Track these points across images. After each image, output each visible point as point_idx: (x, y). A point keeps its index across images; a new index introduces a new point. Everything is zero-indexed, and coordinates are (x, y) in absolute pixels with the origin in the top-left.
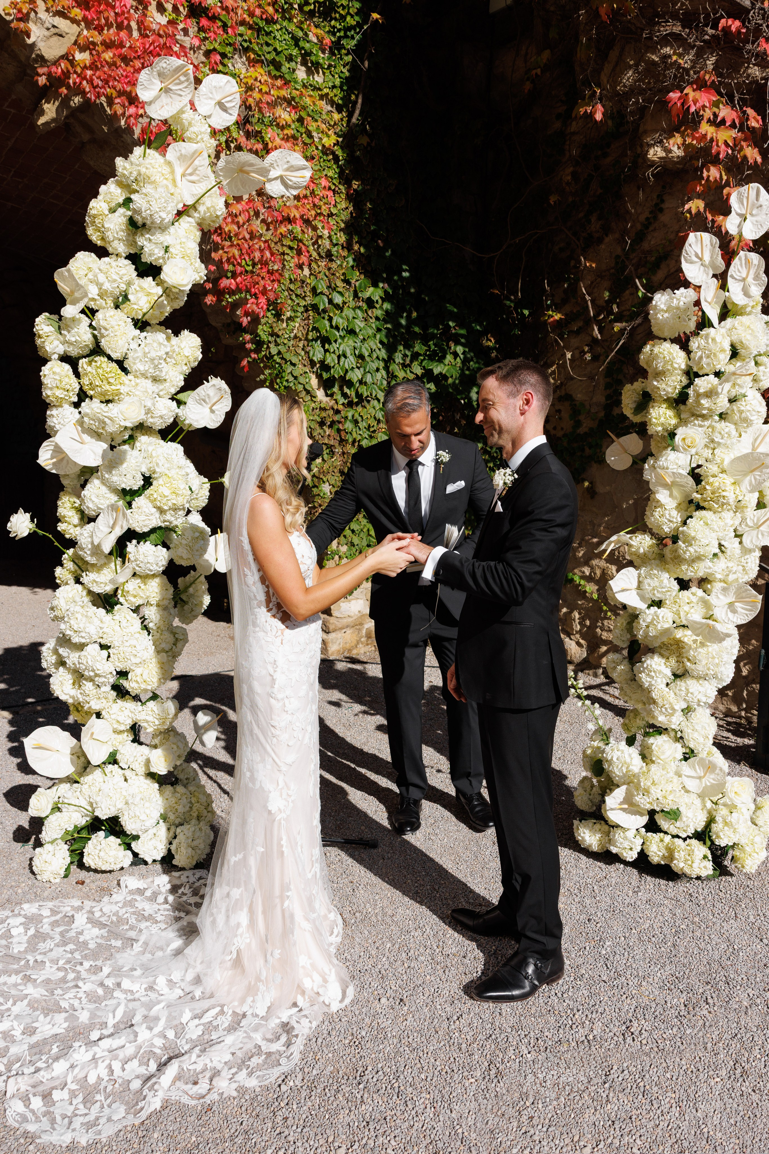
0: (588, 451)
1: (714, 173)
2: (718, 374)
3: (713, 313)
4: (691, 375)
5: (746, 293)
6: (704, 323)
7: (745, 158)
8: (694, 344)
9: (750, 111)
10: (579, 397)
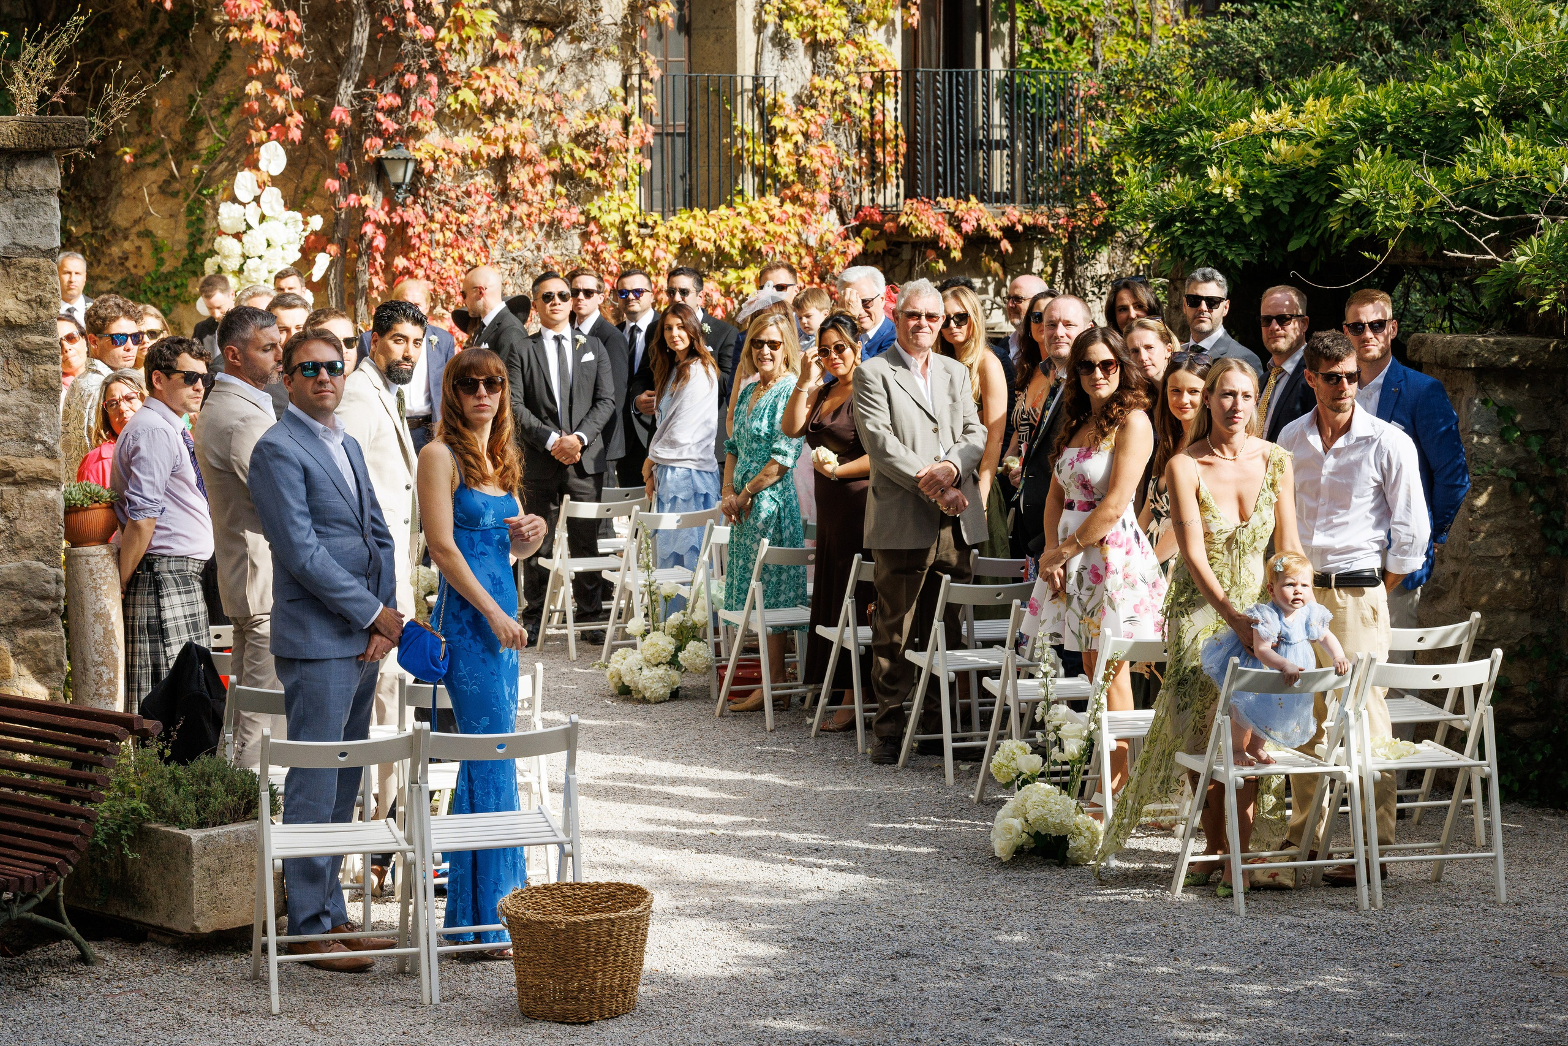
0: (173, 292)
1: (265, 64)
2: (260, 257)
3: (254, 221)
4: (246, 257)
5: (272, 209)
6: (249, 227)
7: (289, 55)
8: (245, 238)
9: (291, 14)
10: (160, 233)
